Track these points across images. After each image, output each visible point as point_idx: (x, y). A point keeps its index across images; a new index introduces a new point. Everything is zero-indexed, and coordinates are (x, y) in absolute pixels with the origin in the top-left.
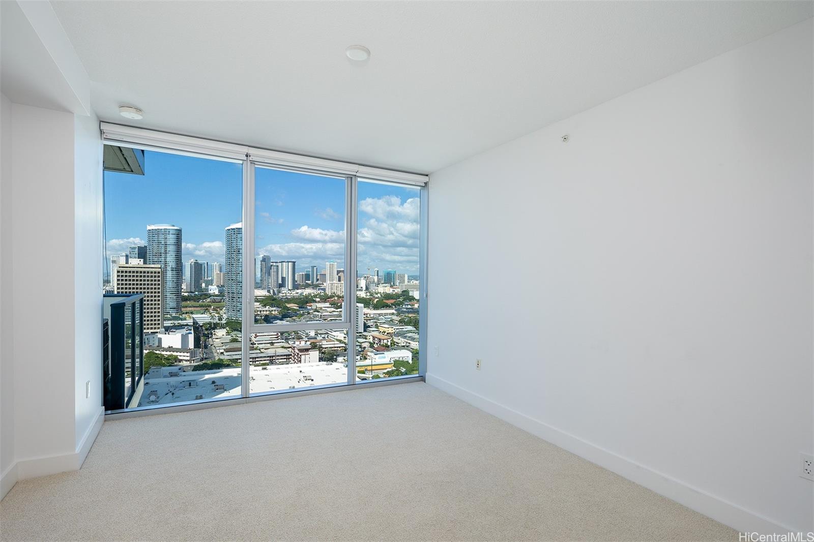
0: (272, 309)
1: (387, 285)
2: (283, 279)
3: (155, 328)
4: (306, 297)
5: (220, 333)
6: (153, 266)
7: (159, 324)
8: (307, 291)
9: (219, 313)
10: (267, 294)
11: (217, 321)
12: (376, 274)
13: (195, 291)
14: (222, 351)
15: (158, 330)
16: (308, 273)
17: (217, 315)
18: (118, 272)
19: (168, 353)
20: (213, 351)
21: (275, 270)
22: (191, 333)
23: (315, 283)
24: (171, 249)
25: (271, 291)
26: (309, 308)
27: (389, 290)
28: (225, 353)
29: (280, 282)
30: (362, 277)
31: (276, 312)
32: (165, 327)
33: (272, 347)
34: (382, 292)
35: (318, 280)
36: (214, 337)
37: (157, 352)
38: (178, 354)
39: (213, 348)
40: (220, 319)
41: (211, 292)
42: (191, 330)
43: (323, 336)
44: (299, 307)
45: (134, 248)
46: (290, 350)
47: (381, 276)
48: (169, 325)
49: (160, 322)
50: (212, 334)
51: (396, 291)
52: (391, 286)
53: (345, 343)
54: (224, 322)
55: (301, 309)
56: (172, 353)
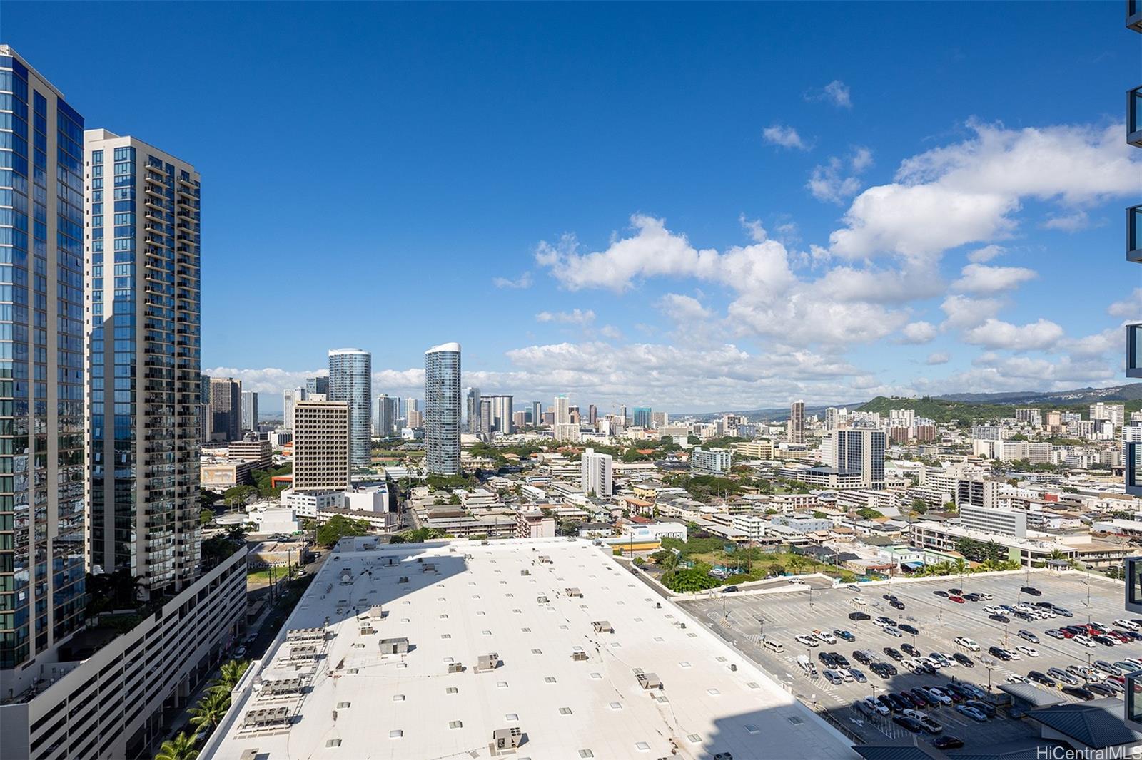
0: (485, 460)
1: (638, 428)
2: (497, 420)
3: (341, 484)
4: (530, 444)
5: (421, 492)
6: (338, 403)
7: (345, 479)
8: (529, 437)
9: (418, 466)
10: (478, 440)
11: (415, 475)
12: (623, 412)
13: (386, 435)
14: (425, 516)
15: (345, 487)
16: (529, 411)
17: (415, 468)
18: (297, 411)
19: (358, 518)
20: (414, 516)
21: (486, 407)
22: (385, 492)
23: (538, 425)
24: (358, 380)
25: (482, 436)
26: (533, 459)
27: (642, 436)
28: (428, 519)
29: (493, 424)
30: (603, 416)
31: (491, 465)
32: (352, 483)
33: (489, 512)
34: (633, 438)
35: (542, 421)
36: (413, 497)
37: (345, 516)
38: (370, 519)
39: (413, 512)
40: (420, 473)
41: (405, 437)
42: (384, 487)
43: (556, 499)
44: (521, 459)
45: (312, 380)
46: (514, 517)
47: (630, 416)
48: (357, 480)
49: (346, 476)
50: (410, 494)
51: (653, 437)
52: (645, 430)
53: (587, 510)
54: (424, 477)
55: (522, 461)
56: (362, 517)
